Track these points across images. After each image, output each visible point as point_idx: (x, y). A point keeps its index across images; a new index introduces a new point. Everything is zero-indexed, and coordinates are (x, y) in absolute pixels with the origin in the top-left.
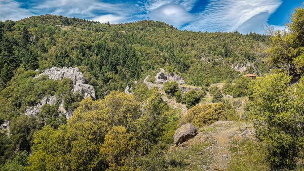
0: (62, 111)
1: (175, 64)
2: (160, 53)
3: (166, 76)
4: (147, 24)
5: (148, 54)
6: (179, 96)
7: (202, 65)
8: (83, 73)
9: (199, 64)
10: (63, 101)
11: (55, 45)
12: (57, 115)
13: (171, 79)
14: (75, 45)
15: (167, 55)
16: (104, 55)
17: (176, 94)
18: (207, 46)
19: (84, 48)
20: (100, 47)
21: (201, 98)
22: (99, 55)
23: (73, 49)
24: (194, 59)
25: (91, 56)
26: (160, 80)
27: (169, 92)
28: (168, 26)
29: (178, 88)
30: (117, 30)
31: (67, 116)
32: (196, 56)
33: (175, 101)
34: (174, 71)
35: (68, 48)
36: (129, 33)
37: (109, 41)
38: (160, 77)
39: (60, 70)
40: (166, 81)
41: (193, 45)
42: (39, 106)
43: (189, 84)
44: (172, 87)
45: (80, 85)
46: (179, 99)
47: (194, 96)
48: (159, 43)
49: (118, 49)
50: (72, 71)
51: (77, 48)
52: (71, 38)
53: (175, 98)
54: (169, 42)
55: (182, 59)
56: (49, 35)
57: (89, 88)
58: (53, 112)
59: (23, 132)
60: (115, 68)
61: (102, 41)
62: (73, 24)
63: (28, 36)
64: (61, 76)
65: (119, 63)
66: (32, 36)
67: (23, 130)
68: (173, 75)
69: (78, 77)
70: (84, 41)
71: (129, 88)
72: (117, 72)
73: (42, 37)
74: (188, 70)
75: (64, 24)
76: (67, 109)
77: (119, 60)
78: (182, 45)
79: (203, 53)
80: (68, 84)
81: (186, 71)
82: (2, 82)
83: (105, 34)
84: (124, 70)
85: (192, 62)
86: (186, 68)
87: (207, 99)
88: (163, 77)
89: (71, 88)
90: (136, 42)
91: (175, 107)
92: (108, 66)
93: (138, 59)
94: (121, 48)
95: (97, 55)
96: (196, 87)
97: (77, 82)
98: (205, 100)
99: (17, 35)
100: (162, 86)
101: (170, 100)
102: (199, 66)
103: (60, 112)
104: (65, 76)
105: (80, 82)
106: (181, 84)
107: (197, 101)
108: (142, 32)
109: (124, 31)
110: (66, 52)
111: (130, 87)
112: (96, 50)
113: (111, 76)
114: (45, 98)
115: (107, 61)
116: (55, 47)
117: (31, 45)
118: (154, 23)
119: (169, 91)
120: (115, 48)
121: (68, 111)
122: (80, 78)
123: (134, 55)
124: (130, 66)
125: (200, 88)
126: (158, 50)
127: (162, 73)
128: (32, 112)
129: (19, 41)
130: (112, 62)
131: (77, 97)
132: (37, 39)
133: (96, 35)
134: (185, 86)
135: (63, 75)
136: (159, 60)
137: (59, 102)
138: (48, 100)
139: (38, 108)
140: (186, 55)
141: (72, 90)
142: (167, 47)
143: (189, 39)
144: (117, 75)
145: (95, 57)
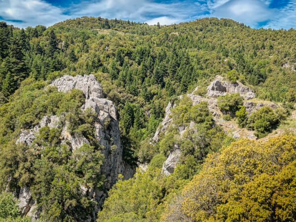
0: (65, 137)
1: (245, 73)
2: (224, 59)
3: (224, 86)
4: (209, 22)
5: (207, 60)
6: (243, 118)
7: (284, 74)
8: (100, 82)
9: (281, 74)
10: (67, 122)
11: (87, 51)
12: (59, 143)
13: (233, 91)
14: (111, 52)
15: (233, 61)
16: (147, 64)
17: (237, 113)
18: (292, 48)
19: (122, 55)
20: (143, 53)
21: (282, 121)
22: (142, 64)
23: (108, 56)
24: (273, 67)
25: (131, 65)
26: (215, 93)
27: (227, 111)
28: (237, 24)
29: (242, 105)
30: (167, 32)
31: (73, 143)
32: (275, 61)
33: (237, 125)
34: (238, 79)
35: (103, 55)
36: (182, 34)
37: (155, 45)
38: (215, 87)
39: (72, 80)
40: (225, 94)
41: (271, 47)
42: (36, 130)
43: (261, 98)
44: (232, 103)
45: (93, 100)
46: (243, 122)
47: (268, 116)
48: (223, 46)
49: (166, 55)
50: (86, 79)
51: (114, 55)
52: (106, 43)
53: (236, 120)
54: (237, 45)
55: (256, 67)
56: (81, 40)
57: (106, 103)
58: (53, 138)
59: (10, 166)
60: (162, 80)
61: (145, 46)
62: (114, 27)
63: (55, 42)
64: (72, 86)
65: (167, 73)
66: (61, 41)
67: (9, 163)
68: (235, 84)
69: (92, 89)
70: (123, 46)
71: (172, 106)
72: (163, 86)
73: (72, 42)
74: (264, 82)
75: (104, 27)
76: (72, 134)
77: (167, 70)
78: (257, 48)
79: (287, 58)
80: (77, 97)
81: (261, 83)
82: (3, 97)
83: (152, 37)
84: (173, 82)
85: (270, 71)
86: (261, 79)
87: (292, 122)
88: (221, 88)
89: (80, 103)
90: (192, 45)
91: (236, 134)
92: (152, 78)
93: (192, 69)
94: (170, 54)
95: (139, 64)
96: (272, 103)
97: (90, 95)
98: (288, 124)
99: (44, 41)
100: (216, 100)
101: (228, 123)
102: (281, 75)
103: (63, 139)
104: (76, 87)
105: (94, 95)
106: (249, 98)
107: (274, 124)
108: (201, 33)
109: (177, 33)
110: (99, 61)
111: (173, 104)
112: (138, 58)
113: (156, 91)
114: (45, 118)
115: (152, 72)
116: (87, 54)
117: (59, 53)
118: (218, 20)
119: (228, 108)
120: (162, 54)
121: (74, 137)
122: (95, 90)
123: (188, 63)
124: (181, 78)
125: (280, 104)
126: (221, 54)
127: (218, 82)
128: (26, 137)
129: (45, 48)
130: (157, 73)
131: (89, 116)
132: (67, 46)
133: (141, 38)
134: (255, 101)
135: (74, 85)
136: (222, 69)
137: (63, 124)
138: (49, 121)
139: (35, 132)
140: (261, 61)
141: (83, 106)
142: (234, 51)
143: (266, 39)
144: (164, 89)
145: (137, 66)
